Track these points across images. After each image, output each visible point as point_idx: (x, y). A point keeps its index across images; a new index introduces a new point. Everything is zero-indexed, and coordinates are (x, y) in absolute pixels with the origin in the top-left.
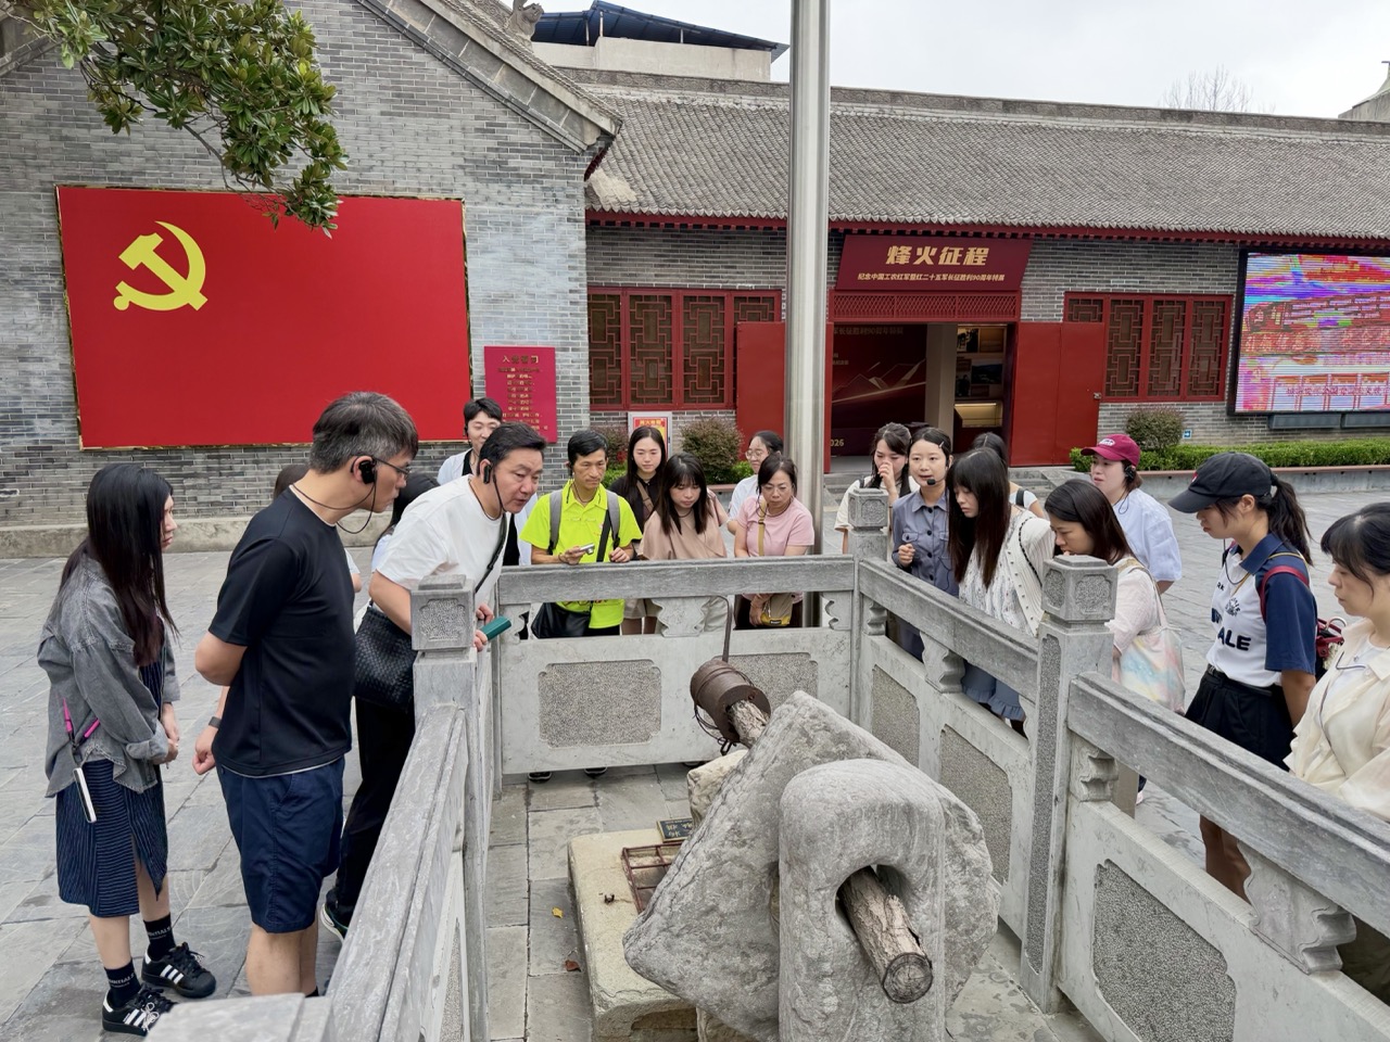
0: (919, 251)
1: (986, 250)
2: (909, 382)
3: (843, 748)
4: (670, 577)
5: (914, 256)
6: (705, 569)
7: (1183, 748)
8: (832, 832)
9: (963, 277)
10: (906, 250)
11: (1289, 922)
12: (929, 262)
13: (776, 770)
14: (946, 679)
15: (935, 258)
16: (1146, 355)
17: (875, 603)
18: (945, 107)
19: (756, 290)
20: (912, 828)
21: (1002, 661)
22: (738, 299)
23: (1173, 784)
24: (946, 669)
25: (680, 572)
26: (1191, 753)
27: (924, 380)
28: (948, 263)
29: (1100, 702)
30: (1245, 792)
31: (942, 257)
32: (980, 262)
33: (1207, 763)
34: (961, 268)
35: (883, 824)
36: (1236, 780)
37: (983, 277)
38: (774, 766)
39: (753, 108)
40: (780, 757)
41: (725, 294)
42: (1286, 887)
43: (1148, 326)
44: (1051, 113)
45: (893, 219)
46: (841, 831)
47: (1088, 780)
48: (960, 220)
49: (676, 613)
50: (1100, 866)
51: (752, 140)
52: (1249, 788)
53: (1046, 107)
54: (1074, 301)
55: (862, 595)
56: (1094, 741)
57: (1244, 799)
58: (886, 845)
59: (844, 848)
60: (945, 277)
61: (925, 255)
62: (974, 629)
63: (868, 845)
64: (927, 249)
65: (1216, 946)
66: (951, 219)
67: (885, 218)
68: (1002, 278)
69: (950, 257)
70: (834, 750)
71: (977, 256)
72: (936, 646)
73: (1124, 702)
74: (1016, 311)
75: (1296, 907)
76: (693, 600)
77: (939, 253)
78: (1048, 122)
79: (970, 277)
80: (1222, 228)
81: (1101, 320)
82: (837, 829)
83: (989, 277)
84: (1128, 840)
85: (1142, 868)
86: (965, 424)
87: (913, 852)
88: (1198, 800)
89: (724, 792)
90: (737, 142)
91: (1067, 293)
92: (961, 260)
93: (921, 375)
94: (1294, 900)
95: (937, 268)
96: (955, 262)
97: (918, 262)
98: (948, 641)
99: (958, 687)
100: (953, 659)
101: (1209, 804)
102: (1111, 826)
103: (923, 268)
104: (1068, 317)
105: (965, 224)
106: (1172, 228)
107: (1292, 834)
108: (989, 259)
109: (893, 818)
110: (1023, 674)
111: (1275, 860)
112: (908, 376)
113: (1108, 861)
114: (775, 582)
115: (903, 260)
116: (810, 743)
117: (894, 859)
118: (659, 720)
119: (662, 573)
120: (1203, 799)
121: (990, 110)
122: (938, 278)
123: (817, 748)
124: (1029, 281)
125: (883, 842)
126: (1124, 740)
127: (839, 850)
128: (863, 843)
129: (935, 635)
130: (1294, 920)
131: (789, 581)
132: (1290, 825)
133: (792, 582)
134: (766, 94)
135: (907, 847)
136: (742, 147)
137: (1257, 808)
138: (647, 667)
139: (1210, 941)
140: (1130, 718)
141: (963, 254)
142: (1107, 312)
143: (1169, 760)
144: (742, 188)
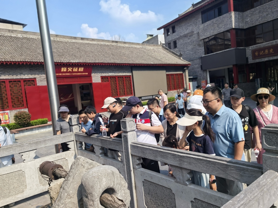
0: (68, 69)
1: (83, 68)
2: (70, 98)
3: (92, 166)
4: (24, 146)
5: (67, 70)
6: (34, 142)
7: (156, 150)
8: (97, 183)
9: (79, 74)
10: (66, 68)
11: (182, 177)
12: (71, 71)
13: (77, 176)
14: (101, 154)
15: (72, 70)
16: (118, 88)
17: (80, 142)
18: (68, 38)
19: (29, 79)
20: (114, 177)
21: (114, 145)
22: (24, 81)
23: (155, 158)
24: (101, 151)
25: (27, 144)
26: (157, 150)
27: (73, 97)
28: (75, 71)
29: (137, 146)
30: (169, 154)
31: (74, 70)
32: (82, 70)
33: (161, 151)
34: (78, 72)
35: (108, 178)
36: (167, 153)
37: (83, 74)
38: (76, 175)
39: (21, 37)
40: (77, 173)
41: (20, 80)
42: (180, 170)
43: (117, 82)
44: (91, 41)
45: (62, 62)
46: (99, 182)
47: (137, 164)
48: (76, 62)
49: (27, 156)
50: (143, 182)
51: (22, 44)
52: (170, 153)
53: (90, 39)
54: (102, 78)
55: (76, 141)
56: (137, 155)
57: (169, 156)
58: (109, 183)
59: (100, 187)
60: (75, 74)
61: (70, 69)
62: (106, 140)
63: (106, 184)
64: (70, 68)
65: (169, 188)
66: (74, 62)
67: (59, 61)
68: (87, 74)
69: (75, 70)
70: (90, 167)
71: (81, 69)
72: (97, 147)
73: (142, 145)
74: (91, 80)
75: (183, 173)
76: (32, 151)
77: (73, 69)
78: (91, 42)
79: (80, 74)
80: (127, 63)
81: (108, 81)
82: (98, 182)
83: (85, 74)
84: (148, 173)
85: (152, 178)
86: (84, 106)
87: (115, 183)
88: (161, 159)
89: (63, 187)
90: (18, 44)
91: (101, 76)
92: (78, 70)
93: (73, 96)
94: (182, 172)
95: (73, 72)
96: (77, 71)
97: (68, 71)
98: (100, 145)
99: (103, 155)
100: (102, 148)
101: (163, 159)
102: (144, 172)
103: (70, 72)
104: (102, 81)
105: (78, 63)
106: (119, 63)
107: (179, 159)
108: (84, 70)
109: (110, 176)
110: (119, 146)
111: (177, 166)
112: (70, 96)
113: (145, 180)
114: (54, 142)
115: (65, 70)
116: (84, 167)
117: (111, 186)
118: (26, 185)
119: (22, 145)
120: (162, 159)
121: (79, 40)
122: (73, 74)
123: (86, 168)
124: (93, 75)
125: (109, 182)
126: (144, 152)
127: (99, 187)
128: (104, 184)
129: (97, 144)
130: (183, 176)
131: (58, 141)
132: (179, 158)
133: (59, 141)
134: (24, 34)
135: (114, 182)
136: (20, 46)
137: (172, 157)
138: (20, 172)
139: (168, 187)
140: (144, 148)
141: (78, 69)
142: (109, 79)
143: (153, 153)
144: (22, 55)
